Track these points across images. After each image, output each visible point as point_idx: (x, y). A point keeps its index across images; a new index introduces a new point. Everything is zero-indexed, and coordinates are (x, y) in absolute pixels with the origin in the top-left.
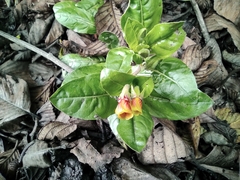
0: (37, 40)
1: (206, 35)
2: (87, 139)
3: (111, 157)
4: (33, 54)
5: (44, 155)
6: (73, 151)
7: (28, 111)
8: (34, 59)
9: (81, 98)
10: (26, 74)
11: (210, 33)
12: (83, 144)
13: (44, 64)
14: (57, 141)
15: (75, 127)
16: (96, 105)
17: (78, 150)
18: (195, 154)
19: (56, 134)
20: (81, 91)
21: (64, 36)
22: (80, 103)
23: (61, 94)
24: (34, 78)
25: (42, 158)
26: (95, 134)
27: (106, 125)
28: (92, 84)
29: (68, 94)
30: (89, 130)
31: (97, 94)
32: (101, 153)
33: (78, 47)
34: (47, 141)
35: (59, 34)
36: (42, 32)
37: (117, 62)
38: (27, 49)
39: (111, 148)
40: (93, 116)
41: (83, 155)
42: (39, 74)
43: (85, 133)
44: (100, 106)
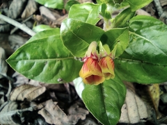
0: (15, 15)
1: (160, 8)
2: (54, 101)
3: (77, 118)
4: (12, 27)
5: (13, 117)
6: (41, 113)
7: (5, 75)
8: (12, 31)
9: (43, 60)
10: (6, 43)
11: (163, 7)
12: (50, 106)
13: (21, 36)
14: (26, 103)
15: (44, 89)
16: (60, 68)
17: (46, 112)
18: (157, 115)
19: (26, 96)
20: (44, 53)
21: (38, 12)
22: (42, 66)
23: (21, 56)
24: (12, 47)
25: (11, 119)
26: (63, 95)
27: (72, 87)
28: (55, 46)
29: (28, 55)
30: (56, 91)
31: (61, 57)
32: (67, 113)
33: (49, 20)
34: (18, 102)
35: (33, 10)
36: (19, 8)
37: (81, 15)
38: (7, 23)
39: (76, 110)
40: (57, 80)
41: (50, 116)
42: (17, 44)
43: (53, 95)
44: (64, 69)
